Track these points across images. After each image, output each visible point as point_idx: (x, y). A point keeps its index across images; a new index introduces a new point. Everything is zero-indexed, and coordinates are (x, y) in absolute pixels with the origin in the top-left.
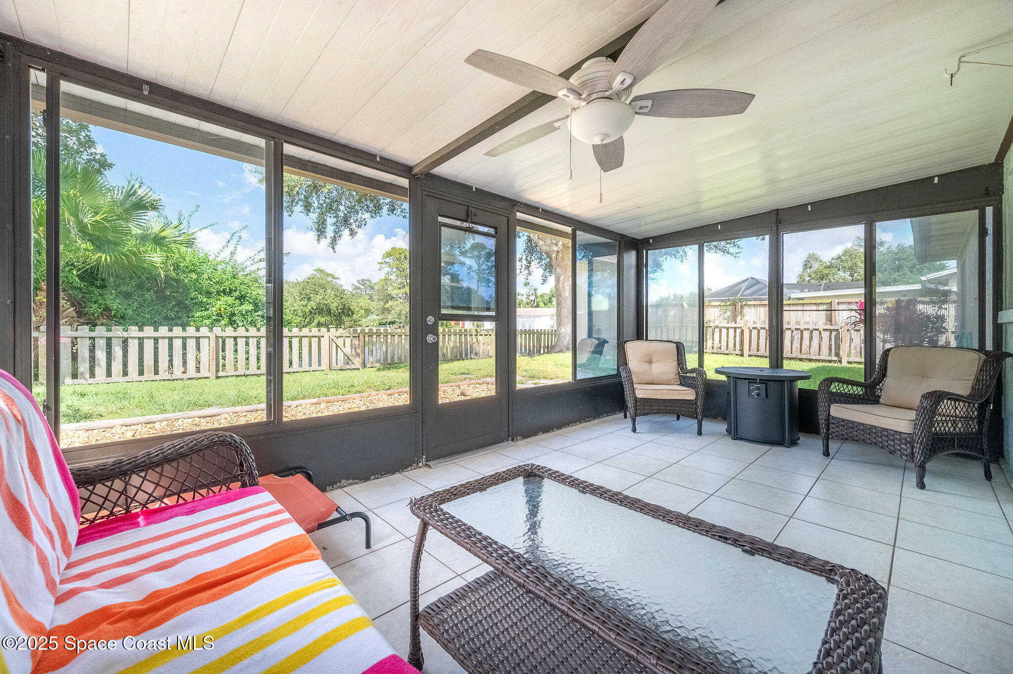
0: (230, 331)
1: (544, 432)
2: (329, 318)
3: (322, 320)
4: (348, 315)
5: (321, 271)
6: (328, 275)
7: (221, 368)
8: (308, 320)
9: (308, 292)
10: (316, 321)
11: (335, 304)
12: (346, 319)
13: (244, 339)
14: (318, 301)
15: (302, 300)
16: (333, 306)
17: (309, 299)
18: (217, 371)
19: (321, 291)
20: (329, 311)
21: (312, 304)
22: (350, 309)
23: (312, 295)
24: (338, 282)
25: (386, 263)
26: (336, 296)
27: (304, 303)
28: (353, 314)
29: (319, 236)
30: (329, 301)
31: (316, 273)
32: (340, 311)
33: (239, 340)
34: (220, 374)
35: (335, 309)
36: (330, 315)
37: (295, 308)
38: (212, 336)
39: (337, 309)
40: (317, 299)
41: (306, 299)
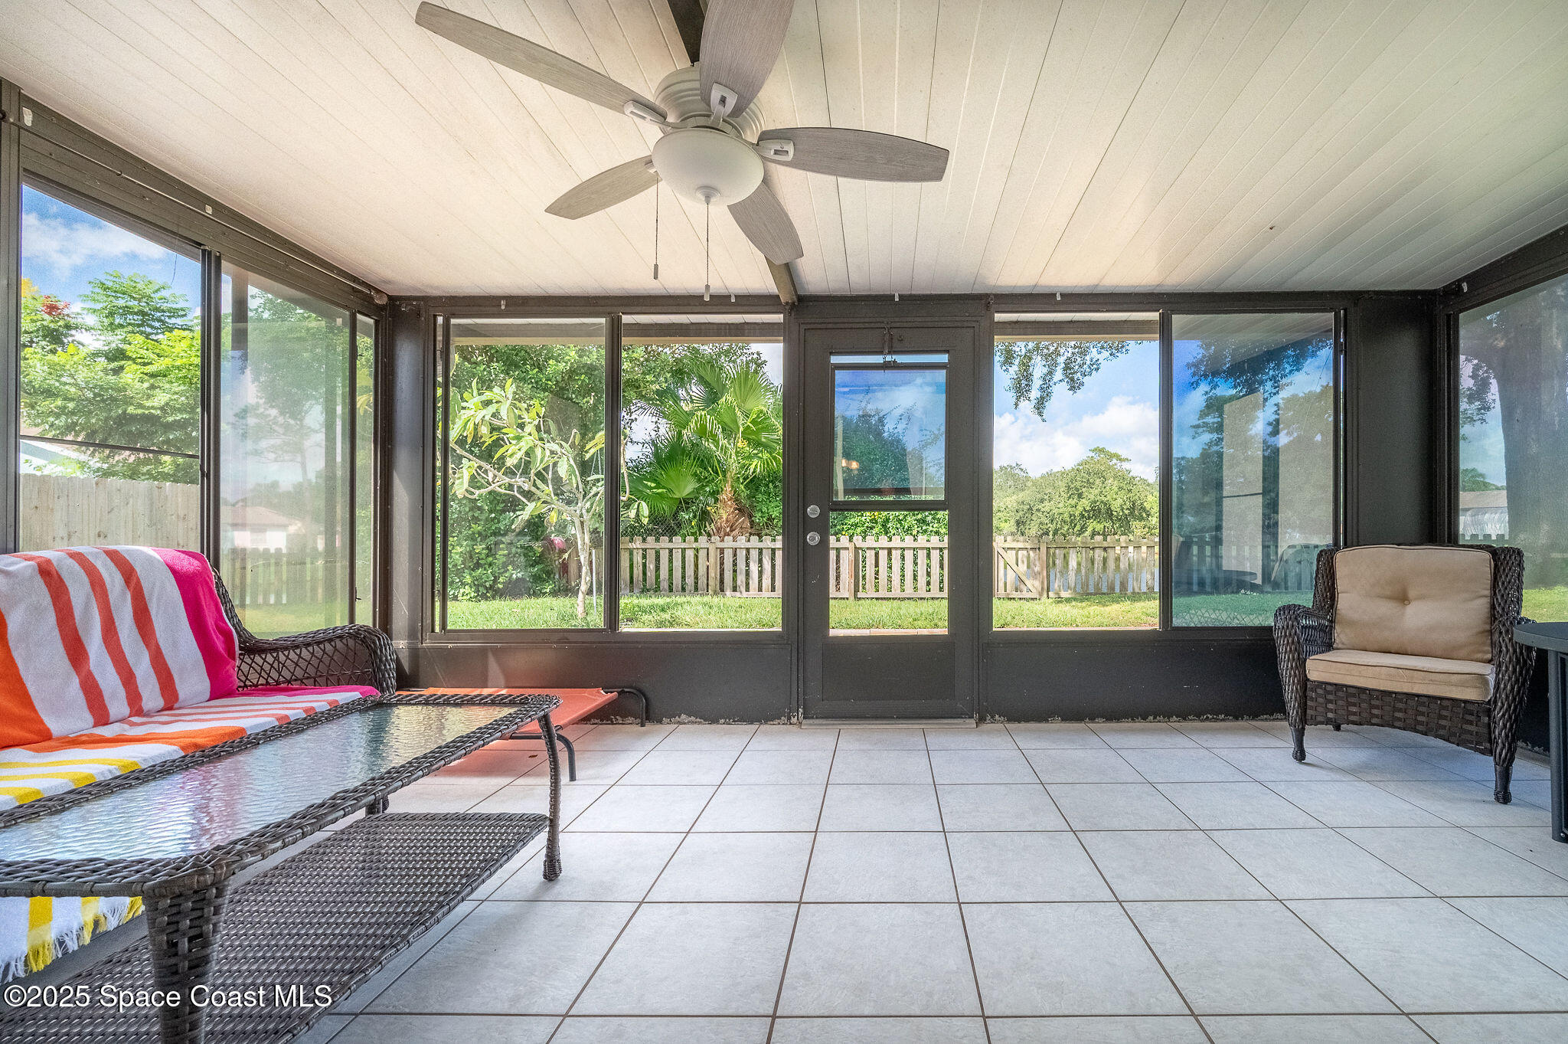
0: (884, 542)
1: (1064, 720)
2: (1109, 524)
3: (1099, 527)
4: (1141, 519)
5: (1102, 451)
6: (1111, 456)
7: (861, 588)
8: (1078, 527)
9: (1078, 484)
10: (1090, 529)
11: (1120, 501)
12: (1136, 525)
13: (899, 552)
14: (1092, 497)
15: (1069, 498)
16: (1116, 506)
17: (1080, 496)
18: (856, 591)
19: (1098, 481)
20: (1109, 513)
21: (1085, 503)
22: (1144, 509)
23: (1084, 490)
24: (1126, 466)
25: (1206, 424)
26: (1121, 488)
27: (1072, 502)
28: (1148, 515)
29: (1018, 398)
30: (1109, 497)
31: (1093, 454)
32: (1127, 512)
33: (893, 552)
34: (860, 595)
35: (1118, 510)
36: (1111, 519)
37: (1061, 511)
38: (851, 546)
39: (1122, 510)
40: (1091, 494)
41: (1076, 497)
